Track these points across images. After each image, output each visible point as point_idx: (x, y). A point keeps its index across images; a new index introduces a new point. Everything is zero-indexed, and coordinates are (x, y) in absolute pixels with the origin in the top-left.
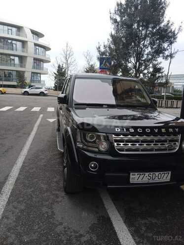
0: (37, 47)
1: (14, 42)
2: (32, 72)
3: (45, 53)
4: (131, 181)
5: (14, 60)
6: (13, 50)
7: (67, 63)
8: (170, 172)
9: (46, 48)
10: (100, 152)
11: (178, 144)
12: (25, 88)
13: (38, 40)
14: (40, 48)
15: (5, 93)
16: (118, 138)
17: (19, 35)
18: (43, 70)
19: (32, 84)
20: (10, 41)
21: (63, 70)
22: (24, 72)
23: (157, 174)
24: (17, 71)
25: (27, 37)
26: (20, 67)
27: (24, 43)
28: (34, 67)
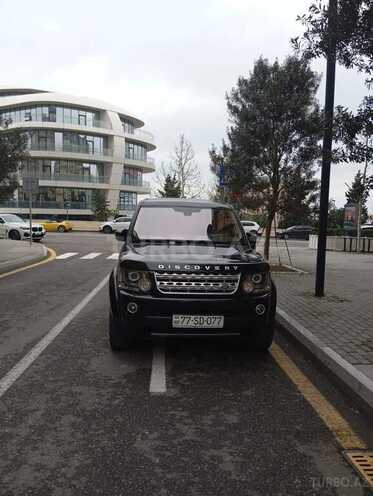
0: (131, 146)
1: (89, 138)
2: (121, 191)
3: (146, 155)
4: (174, 325)
5: (88, 169)
6: (87, 151)
7: (182, 172)
8: (223, 317)
9: (147, 147)
10: (141, 293)
11: (237, 285)
12: (106, 221)
13: (132, 133)
14: (136, 147)
15: (70, 230)
16: (161, 276)
17: (98, 126)
18: (141, 185)
19: (121, 212)
20: (82, 136)
21: (176, 186)
22: (106, 191)
23: (205, 317)
24: (93, 190)
25: (111, 129)
26: (100, 182)
27: (107, 139)
28: (124, 182)
